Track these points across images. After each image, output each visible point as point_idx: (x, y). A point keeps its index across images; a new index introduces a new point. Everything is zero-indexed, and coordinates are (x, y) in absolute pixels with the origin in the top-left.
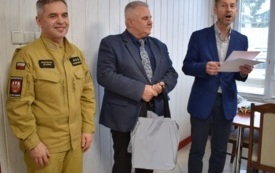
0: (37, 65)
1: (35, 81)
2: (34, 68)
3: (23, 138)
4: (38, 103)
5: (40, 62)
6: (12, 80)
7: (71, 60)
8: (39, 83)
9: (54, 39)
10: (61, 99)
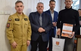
2: (14, 21)
3: (10, 40)
4: (14, 30)
5: (15, 19)
6: (8, 24)
7: (25, 19)
8: (15, 25)
9: (20, 13)
10: (20, 30)
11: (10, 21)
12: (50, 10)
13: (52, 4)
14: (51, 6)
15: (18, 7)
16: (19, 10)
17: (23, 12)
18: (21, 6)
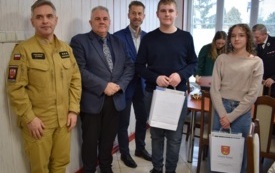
0: (30, 57)
1: (28, 70)
2: (28, 59)
3: (21, 114)
4: (30, 87)
5: (33, 54)
6: (10, 68)
7: (61, 53)
8: (31, 71)
9: (45, 37)
10: (49, 84)
11: (18, 59)
12: (131, 29)
13: (134, 13)
14: (133, 17)
15: (39, 17)
16: (44, 26)
17: (55, 33)
18: (49, 16)
